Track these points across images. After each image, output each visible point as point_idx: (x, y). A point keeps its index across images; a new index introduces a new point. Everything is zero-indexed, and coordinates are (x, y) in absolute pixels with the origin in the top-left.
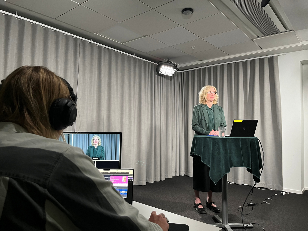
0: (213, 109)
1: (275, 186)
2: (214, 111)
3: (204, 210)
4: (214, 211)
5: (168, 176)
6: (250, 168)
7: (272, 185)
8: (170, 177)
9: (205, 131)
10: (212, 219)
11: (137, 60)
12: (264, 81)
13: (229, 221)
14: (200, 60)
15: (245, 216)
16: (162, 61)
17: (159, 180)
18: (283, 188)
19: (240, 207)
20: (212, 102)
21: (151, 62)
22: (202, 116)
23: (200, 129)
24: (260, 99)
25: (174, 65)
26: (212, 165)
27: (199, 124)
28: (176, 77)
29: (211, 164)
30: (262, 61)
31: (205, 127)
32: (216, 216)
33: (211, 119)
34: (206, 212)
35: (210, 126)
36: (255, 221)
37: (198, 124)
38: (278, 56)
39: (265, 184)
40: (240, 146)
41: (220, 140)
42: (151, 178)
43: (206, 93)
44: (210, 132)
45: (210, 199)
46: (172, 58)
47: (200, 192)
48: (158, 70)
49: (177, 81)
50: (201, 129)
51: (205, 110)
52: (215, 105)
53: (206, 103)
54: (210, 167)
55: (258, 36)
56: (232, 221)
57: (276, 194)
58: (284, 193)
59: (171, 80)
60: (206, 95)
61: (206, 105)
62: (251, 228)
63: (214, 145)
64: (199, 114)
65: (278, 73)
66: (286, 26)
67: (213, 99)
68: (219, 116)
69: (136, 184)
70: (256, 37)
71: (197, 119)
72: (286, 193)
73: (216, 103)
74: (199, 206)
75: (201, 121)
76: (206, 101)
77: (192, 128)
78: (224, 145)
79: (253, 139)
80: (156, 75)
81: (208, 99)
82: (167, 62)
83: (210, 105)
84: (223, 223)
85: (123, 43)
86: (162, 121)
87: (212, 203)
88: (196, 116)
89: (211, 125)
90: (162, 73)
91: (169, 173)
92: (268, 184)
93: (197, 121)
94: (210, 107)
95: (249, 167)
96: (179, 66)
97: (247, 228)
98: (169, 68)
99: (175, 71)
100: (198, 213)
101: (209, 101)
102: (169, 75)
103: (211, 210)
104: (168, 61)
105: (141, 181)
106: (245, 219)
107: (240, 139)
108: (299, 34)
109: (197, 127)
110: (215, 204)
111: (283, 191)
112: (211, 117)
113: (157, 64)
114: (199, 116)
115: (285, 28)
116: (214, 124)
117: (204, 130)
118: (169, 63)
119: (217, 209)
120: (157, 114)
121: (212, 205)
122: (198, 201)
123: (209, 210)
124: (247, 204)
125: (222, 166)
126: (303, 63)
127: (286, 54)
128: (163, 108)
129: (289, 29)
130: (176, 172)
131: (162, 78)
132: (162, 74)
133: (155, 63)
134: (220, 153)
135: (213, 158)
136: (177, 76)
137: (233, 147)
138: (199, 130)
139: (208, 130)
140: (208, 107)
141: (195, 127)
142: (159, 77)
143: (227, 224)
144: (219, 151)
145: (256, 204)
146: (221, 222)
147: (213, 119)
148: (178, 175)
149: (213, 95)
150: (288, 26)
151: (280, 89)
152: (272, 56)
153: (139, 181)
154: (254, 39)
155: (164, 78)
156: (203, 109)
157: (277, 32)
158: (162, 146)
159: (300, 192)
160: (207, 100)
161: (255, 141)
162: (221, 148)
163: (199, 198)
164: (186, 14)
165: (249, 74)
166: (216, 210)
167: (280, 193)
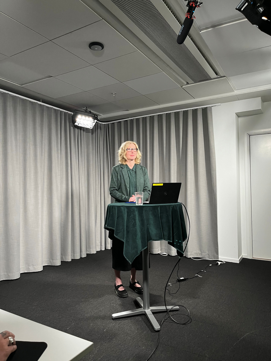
0: (134, 170)
1: (210, 255)
2: (136, 172)
3: (126, 292)
4: (137, 293)
5: (90, 251)
6: (171, 242)
7: (208, 254)
8: (94, 252)
9: (124, 197)
10: (133, 303)
11: (45, 108)
12: (198, 136)
13: (151, 305)
14: (126, 110)
15: (173, 296)
16: (79, 109)
17: (78, 258)
18: (219, 257)
19: (169, 284)
20: (134, 160)
21: (65, 111)
22: (122, 179)
23: (118, 194)
24: (194, 157)
25: (95, 115)
26: (126, 241)
27: (119, 189)
28: (99, 130)
29: (125, 239)
30: (195, 112)
31: (125, 193)
32: (139, 299)
33: (133, 182)
34: (127, 295)
35: (130, 191)
36: (182, 301)
37: (117, 188)
38: (212, 106)
39: (200, 254)
40: (159, 215)
41: (136, 209)
42: (68, 256)
43: (125, 151)
44: (130, 198)
45: (133, 278)
46: (92, 106)
47: (121, 271)
48: (74, 122)
49: (101, 134)
50: (120, 194)
51: (125, 171)
52: (138, 164)
53: (127, 163)
54: (124, 242)
55: (188, 83)
56: (157, 303)
57: (211, 265)
58: (219, 263)
59: (92, 134)
60: (125, 153)
61: (126, 165)
62: (176, 310)
63: (128, 216)
64: (117, 176)
65: (213, 127)
66: (218, 72)
67: (134, 158)
68: (142, 178)
69: (47, 264)
70: (186, 83)
71: (116, 182)
72: (221, 263)
73: (139, 162)
74: (120, 288)
75: (120, 185)
76: (126, 161)
77: (110, 193)
78: (141, 214)
79: (175, 206)
80: (72, 128)
81: (128, 158)
82: (85, 111)
83: (131, 165)
84: (144, 308)
85: (22, 85)
86: (82, 185)
87: (136, 283)
88: (114, 179)
89: (132, 190)
90: (78, 124)
91: (91, 247)
92: (203, 253)
93: (116, 185)
94: (131, 168)
95: (170, 240)
96: (102, 116)
97: (171, 311)
98: (87, 118)
99: (95, 122)
100: (118, 298)
101: (130, 160)
102: (88, 127)
103: (134, 291)
104: (86, 109)
105: (54, 261)
106: (172, 299)
107: (158, 206)
108: (233, 82)
109: (115, 192)
110: (139, 284)
111: (219, 260)
112: (133, 180)
113: (73, 113)
114: (118, 179)
115: (217, 74)
116: (135, 188)
117: (123, 195)
118: (88, 113)
119: (141, 290)
120: (74, 176)
121: (135, 285)
122: (119, 282)
123: (132, 292)
124: (177, 279)
125: (138, 241)
126: (239, 115)
127: (220, 105)
128: (83, 168)
129: (220, 75)
130: (101, 245)
131: (79, 131)
132: (80, 125)
133: (69, 112)
134: (136, 225)
135: (128, 232)
136: (101, 129)
137: (151, 217)
138: (117, 196)
139: (128, 196)
140: (129, 168)
141: (113, 192)
142: (76, 130)
143: (148, 308)
144: (135, 222)
145: (187, 279)
146: (142, 307)
147: (135, 182)
148: (103, 249)
149: (133, 152)
150: (220, 72)
151: (214, 144)
152: (205, 106)
153: (51, 261)
154: (184, 86)
155: (82, 131)
156: (123, 170)
157: (208, 78)
158: (82, 215)
159: (237, 260)
160: (126, 159)
161: (178, 209)
162: (137, 218)
163: (120, 278)
164: (94, 50)
165: (182, 127)
166: (140, 292)
167: (215, 262)
